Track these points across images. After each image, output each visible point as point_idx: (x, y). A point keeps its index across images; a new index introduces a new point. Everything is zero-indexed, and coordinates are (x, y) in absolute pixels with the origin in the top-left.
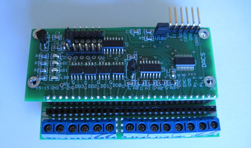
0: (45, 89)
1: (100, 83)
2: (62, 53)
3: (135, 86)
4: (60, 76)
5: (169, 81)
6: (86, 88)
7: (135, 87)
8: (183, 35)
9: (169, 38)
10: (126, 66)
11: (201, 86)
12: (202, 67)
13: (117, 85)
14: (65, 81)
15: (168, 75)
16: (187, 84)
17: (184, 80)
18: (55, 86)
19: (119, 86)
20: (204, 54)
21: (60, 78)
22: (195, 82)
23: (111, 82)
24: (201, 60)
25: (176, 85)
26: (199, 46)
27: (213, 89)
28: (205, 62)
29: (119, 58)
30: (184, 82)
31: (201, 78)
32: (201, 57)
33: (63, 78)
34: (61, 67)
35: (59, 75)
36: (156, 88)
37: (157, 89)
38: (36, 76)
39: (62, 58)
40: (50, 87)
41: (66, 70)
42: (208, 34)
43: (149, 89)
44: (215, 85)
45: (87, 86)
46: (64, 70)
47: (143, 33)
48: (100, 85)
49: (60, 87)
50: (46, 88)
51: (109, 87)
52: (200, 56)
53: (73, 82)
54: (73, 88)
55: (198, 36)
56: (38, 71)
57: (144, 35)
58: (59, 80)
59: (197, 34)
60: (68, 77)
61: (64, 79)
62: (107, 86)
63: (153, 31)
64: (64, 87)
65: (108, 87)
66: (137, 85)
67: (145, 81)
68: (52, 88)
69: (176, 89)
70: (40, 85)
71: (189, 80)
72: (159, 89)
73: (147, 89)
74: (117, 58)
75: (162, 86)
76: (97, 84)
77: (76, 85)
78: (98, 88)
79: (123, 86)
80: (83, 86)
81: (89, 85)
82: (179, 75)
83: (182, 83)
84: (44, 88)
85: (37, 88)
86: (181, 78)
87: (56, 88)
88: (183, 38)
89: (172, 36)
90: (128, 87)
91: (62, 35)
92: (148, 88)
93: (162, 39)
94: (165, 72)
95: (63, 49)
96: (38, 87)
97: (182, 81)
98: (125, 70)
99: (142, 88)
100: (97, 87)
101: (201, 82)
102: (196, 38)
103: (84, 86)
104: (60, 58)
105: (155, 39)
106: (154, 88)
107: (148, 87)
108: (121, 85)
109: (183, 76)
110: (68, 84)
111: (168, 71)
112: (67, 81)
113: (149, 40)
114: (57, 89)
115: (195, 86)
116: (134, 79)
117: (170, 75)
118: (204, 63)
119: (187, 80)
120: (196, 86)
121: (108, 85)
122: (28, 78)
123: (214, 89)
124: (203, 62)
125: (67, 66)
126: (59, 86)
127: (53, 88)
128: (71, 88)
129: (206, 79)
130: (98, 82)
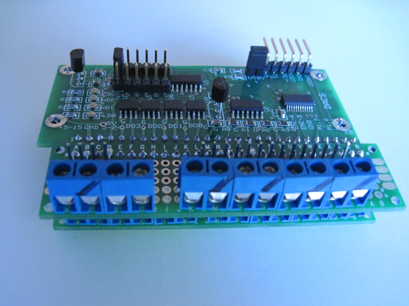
0: (75, 129)
1: (168, 123)
2: (105, 89)
3: (224, 126)
4: (101, 114)
5: (278, 123)
6: (143, 128)
7: (226, 127)
8: (288, 75)
9: (269, 78)
10: (208, 105)
11: (329, 129)
12: (325, 108)
13: (195, 125)
14: (110, 119)
15: (275, 115)
16: (307, 127)
17: (301, 122)
18: (92, 126)
19: (199, 126)
20: (324, 96)
21: (101, 117)
22: (320, 124)
23: (184, 122)
24: (321, 102)
25: (290, 126)
26: (314, 86)
27: (348, 132)
28: (328, 103)
29: (195, 96)
30: (302, 124)
31: (327, 120)
32: (321, 98)
33: (106, 116)
34: (103, 104)
35: (100, 113)
36: (259, 129)
37: (261, 131)
38: (61, 114)
39: (104, 94)
40: (83, 126)
41: (110, 108)
42: (325, 75)
43: (248, 131)
44: (352, 128)
45: (146, 126)
46: (107, 108)
47: (229, 72)
48: (167, 125)
49: (100, 127)
50: (77, 127)
51: (182, 126)
52: (319, 97)
53: (123, 121)
54: (122, 128)
55: (311, 78)
56: (64, 108)
57: (230, 74)
58: (99, 118)
59: (309, 74)
60: (115, 115)
61: (108, 117)
62: (179, 126)
63: (244, 70)
64: (106, 126)
65: (181, 128)
66: (227, 125)
67: (240, 121)
68: (86, 128)
69: (291, 131)
70: (66, 124)
71: (309, 123)
72: (264, 132)
73: (245, 130)
74: (192, 96)
75: (268, 127)
76: (162, 124)
77: (127, 124)
78: (164, 128)
79: (206, 127)
80: (140, 126)
81: (149, 125)
82: (292, 116)
83: (298, 125)
84: (74, 128)
85: (61, 127)
86: (296, 119)
87: (93, 127)
88: (289, 78)
89: (273, 76)
90: (213, 128)
91: (106, 72)
92: (246, 130)
93: (259, 78)
94: (270, 112)
95: (106, 85)
96: (62, 126)
97: (297, 122)
98: (206, 109)
99: (235, 130)
100: (162, 127)
101: (329, 124)
102: (308, 79)
103: (141, 126)
104: (103, 95)
105: (247, 78)
106: (255, 130)
107: (246, 128)
108: (202, 125)
109: (299, 118)
110: (114, 123)
111: (274, 111)
112: (113, 119)
113: (239, 79)
114: (95, 129)
115: (320, 129)
116: (222, 119)
117: (278, 116)
118: (327, 104)
119: (305, 122)
120: (322, 128)
121: (180, 125)
122: (47, 115)
123: (351, 133)
124: (325, 103)
125: (113, 103)
126: (99, 126)
127: (89, 127)
128: (118, 128)
129: (335, 122)
130: (164, 121)
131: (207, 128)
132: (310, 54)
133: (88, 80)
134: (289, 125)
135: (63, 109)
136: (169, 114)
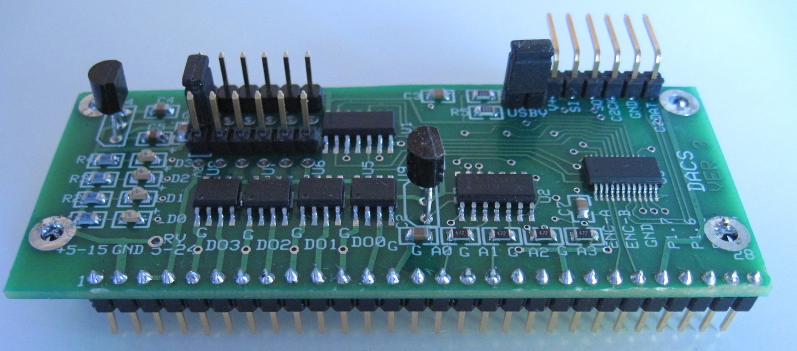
0: (91, 253)
1: (304, 236)
2: (172, 150)
3: (438, 243)
4: (154, 216)
5: (568, 231)
6: (246, 249)
7: (441, 246)
8: (605, 104)
9: (558, 112)
10: (404, 186)
11: (695, 245)
12: (690, 189)
13: (368, 242)
14: (172, 229)
15: (564, 210)
16: (641, 241)
17: (629, 229)
18: (129, 245)
19: (377, 244)
20: (688, 155)
21: (152, 221)
22: (673, 234)
23: (344, 232)
24: (680, 173)
25: (600, 241)
26: (667, 133)
27: (743, 255)
28: (698, 176)
29: (376, 163)
30: (629, 234)
31: (691, 222)
32: (681, 164)
33: (165, 219)
34: (162, 188)
35: (151, 213)
36: (523, 250)
37: (526, 254)
38: (66, 215)
39: (169, 163)
40: (110, 247)
41: (177, 198)
42: (695, 102)
43: (495, 255)
44: (752, 244)
45: (253, 244)
46: (170, 198)
47: (465, 99)
48: (301, 243)
49: (147, 248)
50: (96, 250)
51: (337, 246)
52: (676, 161)
53: (202, 232)
54: (198, 249)
55: (661, 108)
56: (75, 201)
57: (466, 105)
58: (148, 226)
59: (656, 100)
60: (185, 217)
61: (169, 222)
62: (329, 245)
63: (500, 93)
64: (162, 247)
65: (333, 248)
66: (445, 241)
67: (478, 229)
68: (116, 251)
69: (600, 254)
70: (74, 240)
71: (649, 230)
72: (534, 256)
73: (487, 253)
74: (369, 165)
75: (545, 243)
76: (291, 239)
77: (209, 241)
78: (294, 249)
79: (392, 246)
80: (238, 245)
81: (260, 241)
82: (603, 213)
83: (619, 234)
84: (89, 250)
85: (61, 250)
86: (615, 221)
87: (131, 250)
88: (606, 113)
89: (568, 107)
90: (410, 246)
91: (179, 107)
92: (490, 251)
93: (533, 113)
94: (553, 202)
95: (176, 141)
96: (65, 247)
97: (618, 230)
98: (399, 197)
99: (464, 252)
100: (289, 246)
101: (695, 234)
102: (654, 113)
103: (241, 246)
104: (164, 165)
105: (506, 114)
106: (512, 251)
107: (489, 248)
108: (384, 240)
109: (623, 217)
110: (181, 238)
111: (564, 201)
112: (179, 228)
113: (487, 118)
114: (136, 253)
115: (674, 247)
116: (434, 223)
117: (571, 213)
118: (695, 179)
119: (637, 227)
120: (676, 245)
121: (333, 241)
122: (36, 220)
123: (750, 256)
124: (691, 176)
125: (184, 186)
126: (146, 245)
127: (122, 249)
128: (188, 250)
129: (711, 227)
130: (296, 231)
131: (396, 248)
132: (658, 52)
133: (137, 129)
134: (597, 238)
135: (72, 204)
136: (308, 212)
